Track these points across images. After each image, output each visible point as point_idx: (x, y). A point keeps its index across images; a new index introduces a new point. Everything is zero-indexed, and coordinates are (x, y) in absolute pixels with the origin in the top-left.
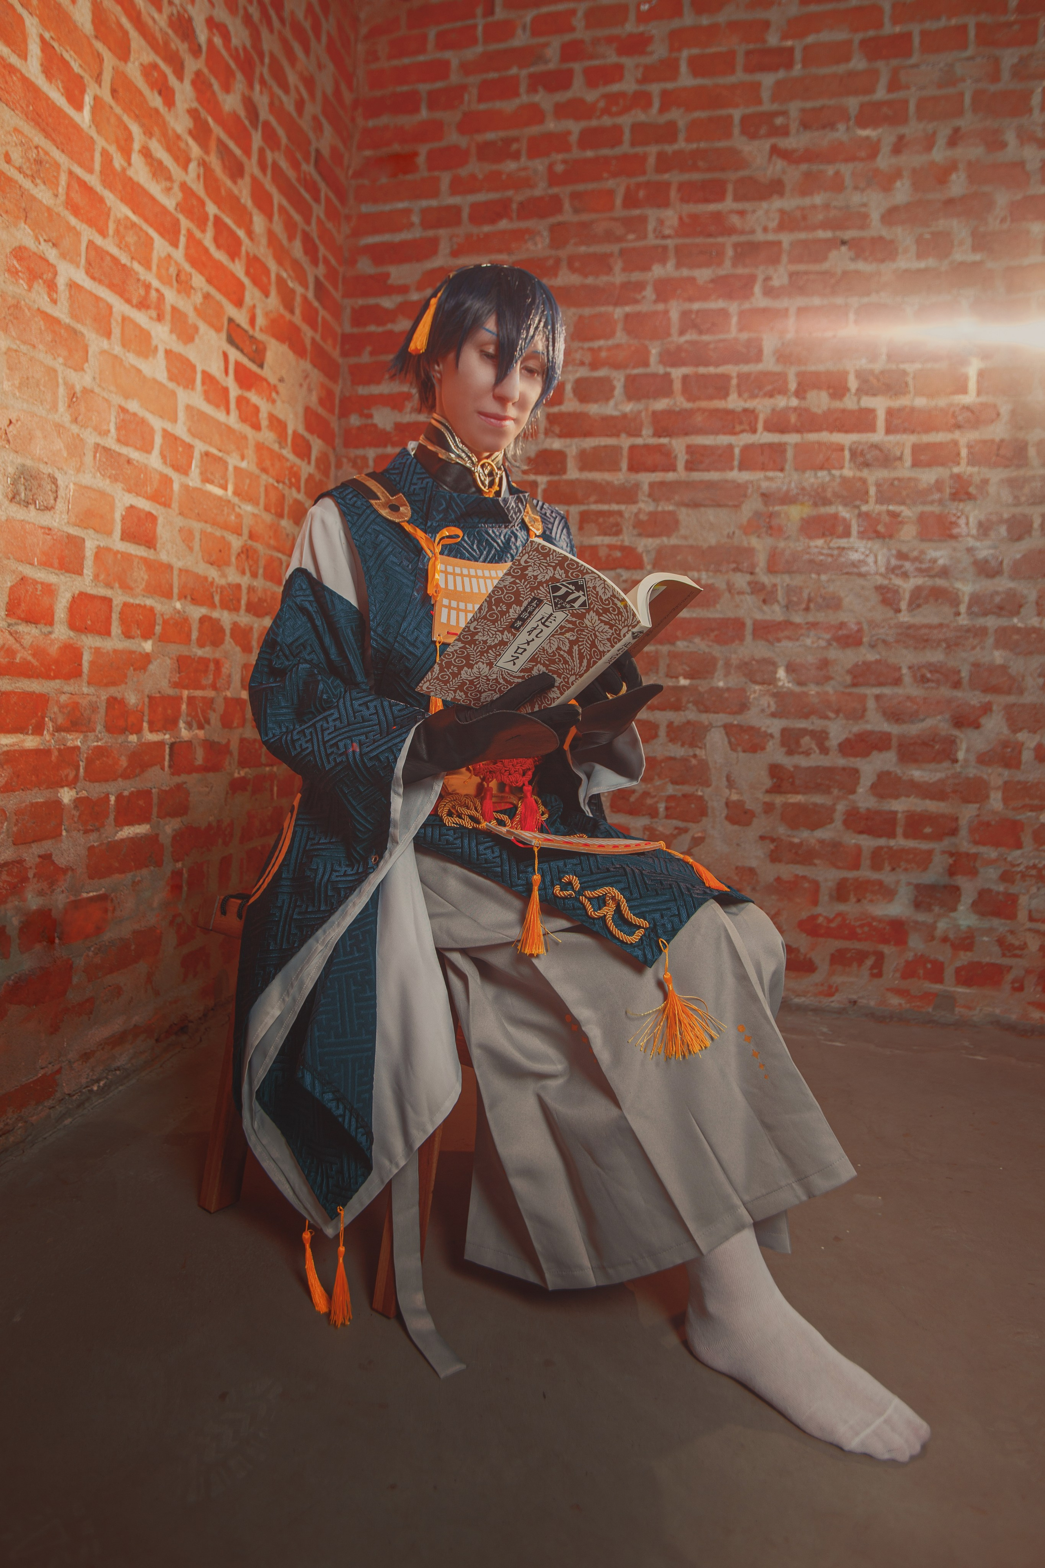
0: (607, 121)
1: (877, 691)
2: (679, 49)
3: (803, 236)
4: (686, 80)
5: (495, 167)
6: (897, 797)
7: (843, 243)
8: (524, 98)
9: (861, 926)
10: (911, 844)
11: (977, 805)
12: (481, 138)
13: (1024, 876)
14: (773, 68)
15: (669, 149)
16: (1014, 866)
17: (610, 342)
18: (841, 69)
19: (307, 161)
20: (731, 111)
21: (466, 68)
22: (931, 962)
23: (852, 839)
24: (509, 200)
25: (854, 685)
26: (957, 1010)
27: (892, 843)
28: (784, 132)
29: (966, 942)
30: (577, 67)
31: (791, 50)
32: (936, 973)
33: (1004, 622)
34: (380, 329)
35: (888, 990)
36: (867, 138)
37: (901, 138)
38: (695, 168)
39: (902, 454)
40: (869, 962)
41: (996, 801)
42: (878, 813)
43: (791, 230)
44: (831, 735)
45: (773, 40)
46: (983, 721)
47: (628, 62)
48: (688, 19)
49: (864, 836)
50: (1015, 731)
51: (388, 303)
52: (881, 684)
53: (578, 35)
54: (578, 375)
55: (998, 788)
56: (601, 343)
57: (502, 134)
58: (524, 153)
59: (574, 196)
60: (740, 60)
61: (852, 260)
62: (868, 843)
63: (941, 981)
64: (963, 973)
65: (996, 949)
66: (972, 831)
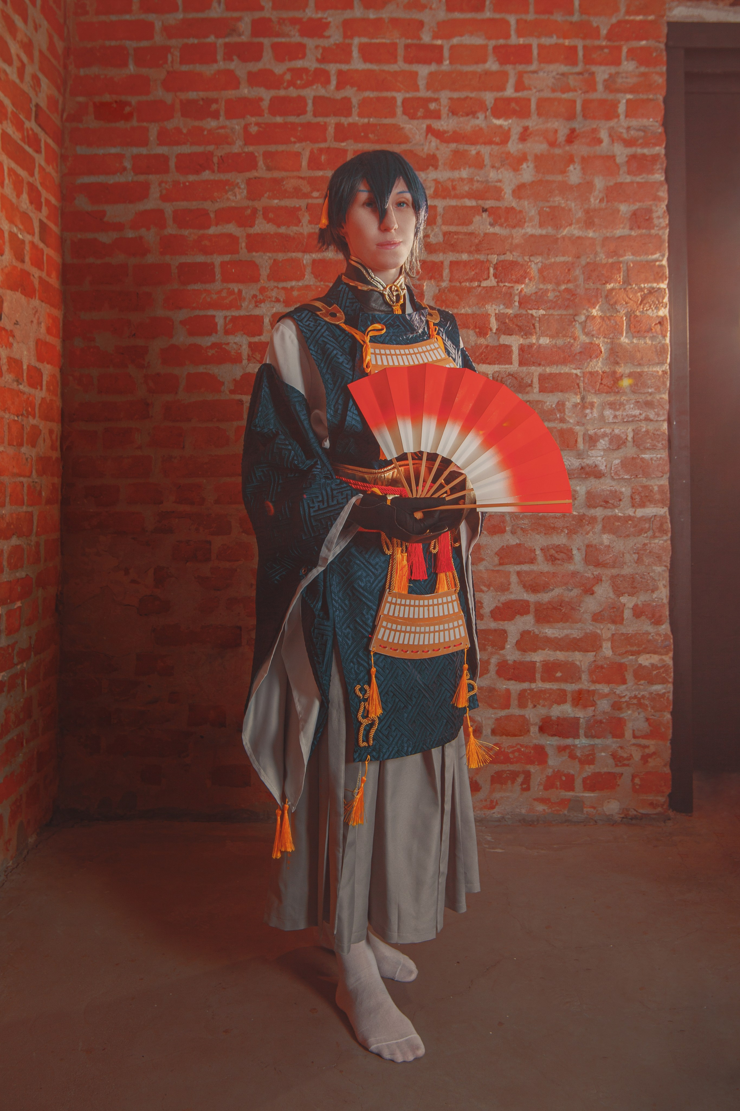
0: (293, 92)
1: (518, 568)
2: (352, 37)
3: (453, 203)
4: (357, 64)
5: (197, 123)
6: (535, 651)
7: (485, 210)
8: (222, 65)
9: (513, 752)
10: (548, 686)
11: (594, 653)
12: (184, 96)
13: (628, 705)
14: (427, 61)
15: (345, 121)
16: (621, 697)
17: (300, 284)
18: (479, 68)
19: (29, 119)
20: (394, 94)
21: (169, 31)
22: (565, 775)
23: (504, 685)
24: (211, 154)
25: (501, 564)
26: (585, 810)
27: (533, 686)
28: (437, 115)
29: (589, 759)
30: (267, 42)
31: (441, 48)
32: (569, 783)
33: (609, 512)
34: (99, 262)
35: (534, 800)
36: (501, 126)
37: (526, 129)
38: (366, 139)
39: (532, 381)
40: (520, 780)
41: (607, 650)
42: (521, 663)
43: (444, 198)
44: (485, 605)
45: (426, 38)
46: (596, 589)
47: (310, 43)
48: (358, 12)
49: (513, 682)
50: (619, 596)
51: (106, 238)
52: (520, 563)
53: (266, 14)
54: (274, 310)
55: (608, 640)
56: (293, 283)
57: (202, 94)
58: (222, 113)
59: (267, 155)
60: (401, 52)
61: (492, 225)
62: (515, 687)
63: (572, 789)
64: (588, 782)
65: (611, 761)
66: (591, 672)
